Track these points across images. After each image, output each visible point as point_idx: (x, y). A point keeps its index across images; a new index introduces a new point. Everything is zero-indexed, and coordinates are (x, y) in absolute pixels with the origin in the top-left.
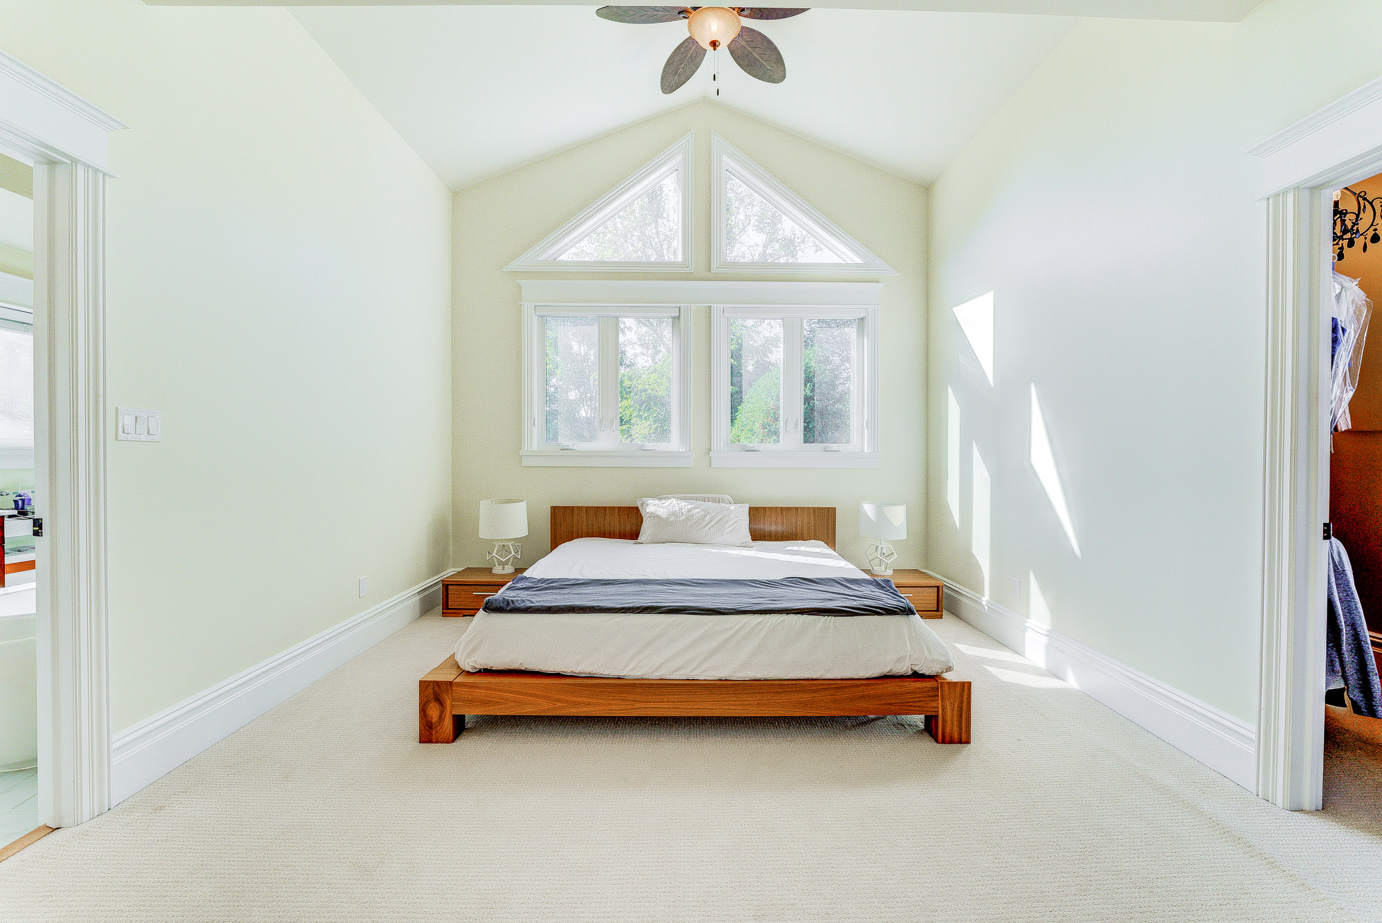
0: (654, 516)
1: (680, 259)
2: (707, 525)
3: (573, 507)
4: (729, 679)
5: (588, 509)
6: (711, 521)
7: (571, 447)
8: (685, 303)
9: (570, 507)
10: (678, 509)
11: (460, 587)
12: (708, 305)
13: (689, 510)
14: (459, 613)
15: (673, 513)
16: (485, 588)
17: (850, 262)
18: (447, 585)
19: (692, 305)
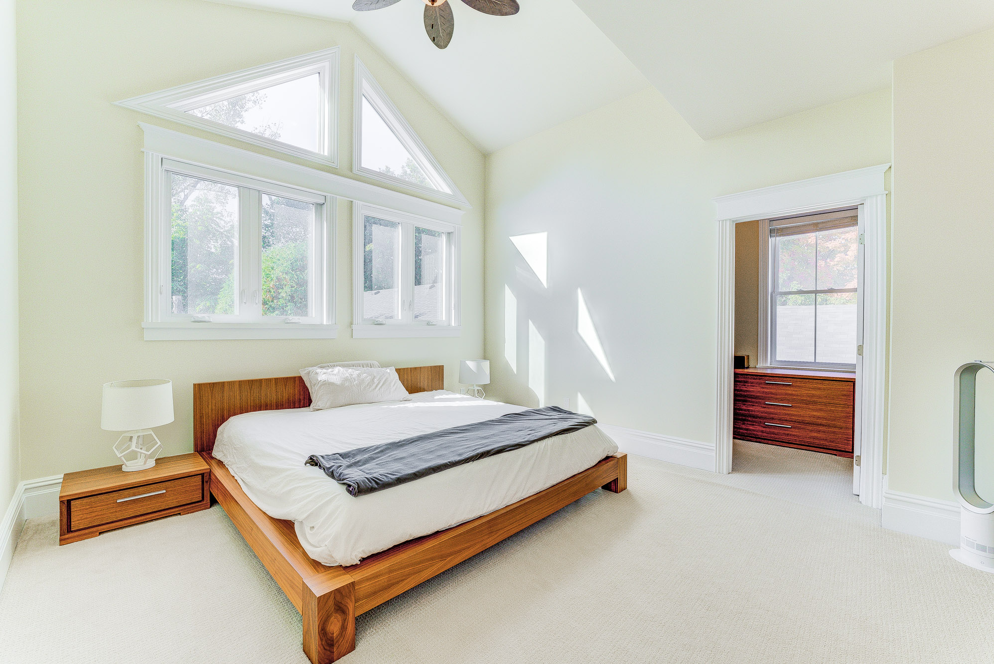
0: (326, 384)
1: (326, 154)
2: (377, 386)
3: (224, 383)
4: (542, 490)
5: (241, 383)
6: (379, 383)
7: (207, 319)
8: (331, 194)
9: (219, 383)
10: (348, 375)
11: (92, 499)
12: (351, 200)
13: (359, 375)
14: (92, 532)
15: (346, 379)
16: (132, 491)
17: (440, 190)
18: (69, 502)
19: (338, 197)
